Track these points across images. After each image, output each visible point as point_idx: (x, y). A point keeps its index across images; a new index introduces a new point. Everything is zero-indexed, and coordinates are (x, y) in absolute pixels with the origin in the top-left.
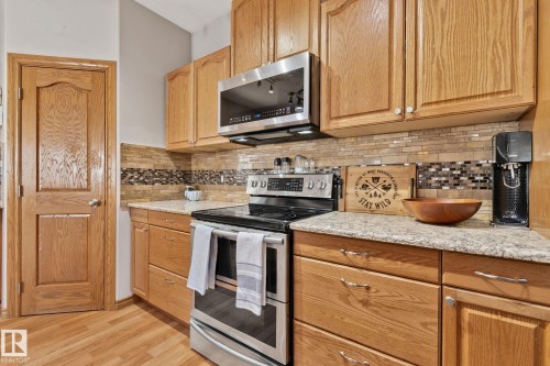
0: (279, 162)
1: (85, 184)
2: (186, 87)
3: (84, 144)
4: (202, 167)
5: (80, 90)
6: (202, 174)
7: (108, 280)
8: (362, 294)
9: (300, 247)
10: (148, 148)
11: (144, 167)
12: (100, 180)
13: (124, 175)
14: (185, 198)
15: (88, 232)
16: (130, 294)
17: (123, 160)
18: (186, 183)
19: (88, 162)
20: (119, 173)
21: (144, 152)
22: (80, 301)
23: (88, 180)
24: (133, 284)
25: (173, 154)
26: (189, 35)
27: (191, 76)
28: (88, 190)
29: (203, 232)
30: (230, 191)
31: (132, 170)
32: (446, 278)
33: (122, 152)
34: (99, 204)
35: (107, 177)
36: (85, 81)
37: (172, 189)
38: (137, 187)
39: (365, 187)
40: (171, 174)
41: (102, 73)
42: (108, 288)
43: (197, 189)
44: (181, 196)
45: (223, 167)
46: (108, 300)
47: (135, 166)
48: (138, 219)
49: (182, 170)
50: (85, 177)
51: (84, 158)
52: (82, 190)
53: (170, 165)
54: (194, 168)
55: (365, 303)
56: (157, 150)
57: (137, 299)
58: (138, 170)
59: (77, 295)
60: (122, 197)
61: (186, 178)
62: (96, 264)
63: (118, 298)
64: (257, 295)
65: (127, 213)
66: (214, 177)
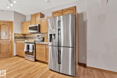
0: (38, 36)
1: (8, 39)
2: (24, 25)
3: (8, 33)
4: (28, 36)
5: (8, 25)
6: (28, 37)
7: (12, 53)
8: (41, 49)
9: (36, 45)
10: (19, 34)
11: (18, 36)
12: (11, 38)
13: (15, 37)
14: (25, 41)
15: (9, 46)
16: (16, 55)
17: (15, 35)
18: (25, 39)
19: (9, 36)
20: (14, 37)
21: (18, 34)
22: (8, 56)
23: (9, 38)
24: (16, 53)
25: (23, 34)
26: (25, 16)
27: (25, 24)
28: (9, 40)
29: (26, 44)
30: (32, 40)
31: (16, 37)
32: (46, 46)
33: (14, 34)
34: (11, 42)
35: (12, 38)
36: (8, 24)
37: (23, 40)
38: (17, 39)
39: (46, 39)
40: (22, 37)
41: (11, 23)
42: (12, 54)
43: (27, 40)
44: (24, 41)
45: (31, 36)
46: (12, 56)
47: (16, 36)
48: (17, 44)
49: (24, 37)
50: (8, 38)
51: (8, 35)
52: (8, 40)
53: (22, 36)
54: (26, 36)
55: (41, 50)
56: (20, 34)
57: (17, 56)
58: (17, 37)
59: (7, 55)
60: (14, 41)
61: (25, 38)
62: (10, 51)
63: (14, 55)
64: (31, 50)
65: (15, 43)
66: (29, 38)
